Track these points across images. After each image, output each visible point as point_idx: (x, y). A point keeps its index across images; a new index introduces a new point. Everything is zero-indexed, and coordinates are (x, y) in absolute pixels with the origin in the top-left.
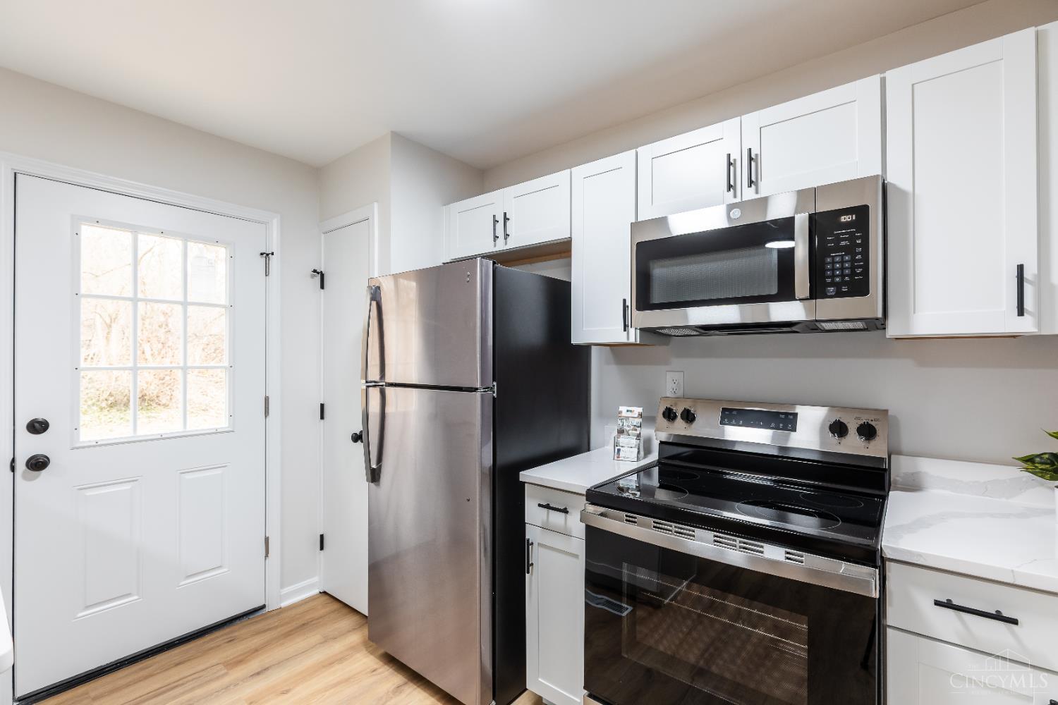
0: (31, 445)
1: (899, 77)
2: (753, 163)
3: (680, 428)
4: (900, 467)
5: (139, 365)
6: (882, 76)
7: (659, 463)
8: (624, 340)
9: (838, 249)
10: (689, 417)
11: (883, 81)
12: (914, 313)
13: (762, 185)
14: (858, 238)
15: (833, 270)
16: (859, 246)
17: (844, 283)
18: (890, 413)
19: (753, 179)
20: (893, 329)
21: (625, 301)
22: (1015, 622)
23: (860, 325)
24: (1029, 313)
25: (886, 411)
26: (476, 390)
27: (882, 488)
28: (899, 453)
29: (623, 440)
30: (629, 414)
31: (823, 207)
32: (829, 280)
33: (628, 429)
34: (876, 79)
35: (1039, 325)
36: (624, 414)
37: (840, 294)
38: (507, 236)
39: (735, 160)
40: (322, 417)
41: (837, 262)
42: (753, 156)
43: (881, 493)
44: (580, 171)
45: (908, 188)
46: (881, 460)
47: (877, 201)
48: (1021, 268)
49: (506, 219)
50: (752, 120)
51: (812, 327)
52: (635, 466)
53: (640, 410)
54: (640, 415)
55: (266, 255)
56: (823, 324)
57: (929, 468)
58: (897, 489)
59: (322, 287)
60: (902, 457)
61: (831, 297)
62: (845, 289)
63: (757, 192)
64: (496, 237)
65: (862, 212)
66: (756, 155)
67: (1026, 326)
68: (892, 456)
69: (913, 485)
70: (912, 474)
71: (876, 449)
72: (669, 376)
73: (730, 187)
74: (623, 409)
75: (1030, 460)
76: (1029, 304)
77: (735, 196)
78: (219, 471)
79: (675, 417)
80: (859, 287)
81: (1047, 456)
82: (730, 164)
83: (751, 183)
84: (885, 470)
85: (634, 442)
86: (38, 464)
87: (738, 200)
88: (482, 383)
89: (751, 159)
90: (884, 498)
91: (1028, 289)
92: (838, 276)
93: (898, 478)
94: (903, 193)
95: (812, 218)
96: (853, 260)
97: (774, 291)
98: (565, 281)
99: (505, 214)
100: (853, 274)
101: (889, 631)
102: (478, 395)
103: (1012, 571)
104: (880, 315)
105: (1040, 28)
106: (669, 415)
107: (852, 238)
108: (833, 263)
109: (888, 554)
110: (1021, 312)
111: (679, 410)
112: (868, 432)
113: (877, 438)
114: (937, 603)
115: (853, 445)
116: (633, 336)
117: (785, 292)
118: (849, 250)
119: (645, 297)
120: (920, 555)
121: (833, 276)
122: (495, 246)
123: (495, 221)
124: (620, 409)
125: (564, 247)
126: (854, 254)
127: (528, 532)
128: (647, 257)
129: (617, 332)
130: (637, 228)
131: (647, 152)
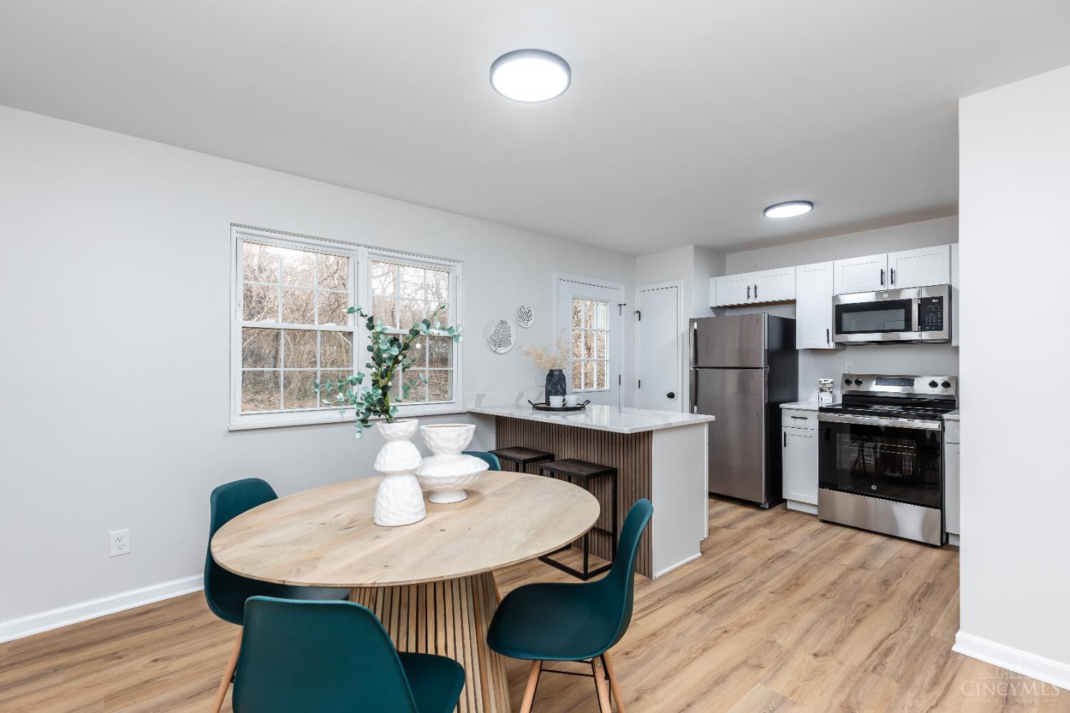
2: (893, 274)
3: (853, 387)
6: (950, 245)
7: (843, 404)
8: (827, 348)
9: (930, 312)
10: (859, 383)
11: (950, 247)
13: (897, 284)
14: (938, 309)
15: (928, 320)
16: (939, 312)
17: (932, 325)
18: (956, 378)
19: (893, 281)
20: (953, 344)
21: (828, 330)
23: (939, 342)
26: (761, 368)
29: (823, 395)
30: (826, 383)
31: (924, 295)
32: (926, 324)
33: (825, 389)
34: (947, 246)
36: (823, 382)
37: (930, 330)
38: (756, 296)
39: (885, 272)
40: (640, 387)
41: (930, 317)
44: (800, 268)
46: (953, 396)
47: (947, 295)
49: (756, 288)
50: (893, 256)
51: (920, 342)
52: (831, 402)
53: (832, 380)
54: (832, 383)
55: (620, 305)
56: (924, 341)
59: (640, 320)
61: (927, 331)
62: (933, 328)
63: (895, 287)
64: (749, 297)
65: (941, 299)
66: (894, 271)
68: (958, 396)
71: (950, 392)
72: (847, 364)
73: (882, 283)
77: (884, 288)
79: (851, 382)
80: (939, 327)
82: (882, 273)
84: (955, 400)
85: (829, 395)
87: (886, 289)
88: (765, 365)
89: (892, 272)
92: (930, 323)
94: (958, 291)
95: (920, 300)
96: (936, 317)
97: (903, 328)
98: (791, 319)
99: (756, 285)
100: (937, 322)
101: (946, 445)
102: (763, 370)
104: (948, 338)
106: (848, 382)
107: (936, 309)
108: (928, 318)
109: (946, 417)
111: (853, 380)
112: (946, 385)
113: (951, 388)
115: (940, 391)
116: (832, 346)
117: (908, 328)
118: (936, 313)
119: (839, 328)
121: (928, 323)
122: (749, 300)
123: (749, 288)
124: (821, 380)
125: (792, 302)
126: (937, 315)
127: (784, 430)
128: (841, 311)
129: (822, 344)
130: (835, 298)
131: (839, 263)
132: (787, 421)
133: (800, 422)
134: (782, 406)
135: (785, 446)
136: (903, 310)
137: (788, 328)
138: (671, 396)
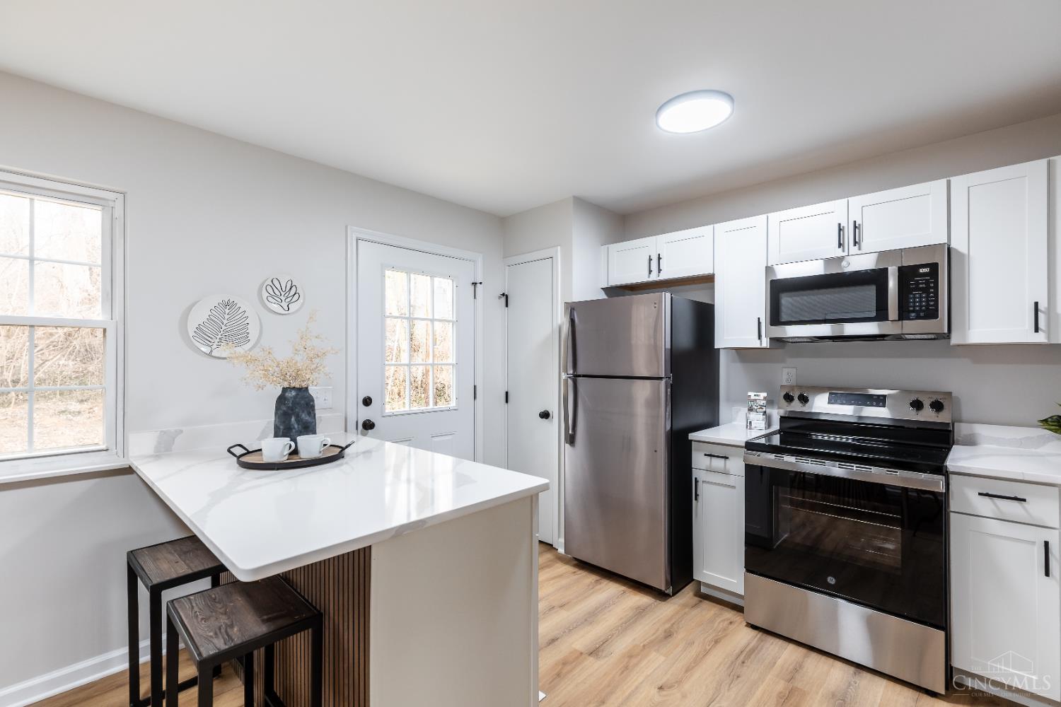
0: (366, 413)
1: (959, 182)
2: (857, 230)
3: (796, 406)
4: (962, 430)
5: (412, 363)
6: (948, 179)
7: (779, 432)
8: (758, 346)
9: (917, 289)
10: (804, 399)
11: (949, 183)
12: (969, 329)
13: (863, 244)
14: (932, 282)
15: (914, 302)
16: (931, 288)
17: (921, 310)
18: (953, 395)
19: (857, 240)
20: (955, 339)
21: (759, 319)
22: (1024, 500)
23: (933, 336)
24: (1041, 330)
25: (950, 393)
26: (661, 378)
27: (948, 443)
28: (960, 421)
29: (753, 416)
30: (757, 398)
31: (908, 263)
32: (911, 309)
33: (756, 408)
34: (944, 181)
35: (1049, 338)
36: (753, 397)
37: (918, 317)
38: (660, 270)
39: (843, 227)
40: (507, 401)
41: (917, 298)
42: (857, 225)
43: (948, 446)
44: (721, 227)
45: (966, 252)
46: (947, 425)
47: (944, 261)
48: (1036, 304)
49: (659, 258)
50: (856, 201)
51: (898, 338)
52: (764, 432)
53: (765, 394)
54: (765, 398)
55: (474, 284)
56: (906, 336)
57: (981, 430)
58: (958, 444)
59: (507, 306)
60: (962, 424)
61: (913, 319)
62: (922, 314)
63: (860, 249)
64: (650, 271)
65: (934, 267)
66: (859, 225)
67: (1040, 338)
68: (956, 424)
69: (971, 442)
70: (970, 435)
71: (943, 417)
72: (785, 371)
73: (840, 245)
74: (752, 394)
75: (1046, 421)
76: (1042, 324)
77: (843, 251)
78: (450, 437)
79: (793, 399)
80: (932, 313)
81: (1055, 418)
82: (840, 230)
83: (855, 243)
84: (950, 431)
85: (761, 416)
86: (368, 425)
87: (846, 254)
88: (666, 374)
89: (855, 227)
90: (949, 449)
91: (1041, 316)
92: (917, 306)
93: (959, 438)
94: (961, 255)
95: (900, 269)
96: (928, 297)
97: (874, 314)
98: (708, 304)
99: (659, 255)
100: (928, 305)
101: (952, 514)
102: (663, 382)
103: (1023, 473)
104: (946, 331)
105: (1051, 158)
106: (789, 398)
107: (927, 282)
108: (915, 298)
109: (951, 469)
110: (1037, 330)
111: (796, 395)
112: (938, 406)
113: (944, 410)
114: (980, 494)
115: (927, 415)
116: (765, 343)
117: (881, 316)
118: (926, 290)
119: (776, 318)
120: (969, 468)
121: (914, 306)
122: (649, 277)
123: (650, 260)
124: (749, 394)
125: (709, 280)
126: (928, 293)
127: (695, 474)
128: (779, 289)
129: (750, 340)
130: (769, 270)
131: (775, 217)
132: (699, 461)
133: (718, 463)
134: (692, 436)
135: (696, 499)
136: (874, 287)
137: (704, 316)
138: (545, 415)
